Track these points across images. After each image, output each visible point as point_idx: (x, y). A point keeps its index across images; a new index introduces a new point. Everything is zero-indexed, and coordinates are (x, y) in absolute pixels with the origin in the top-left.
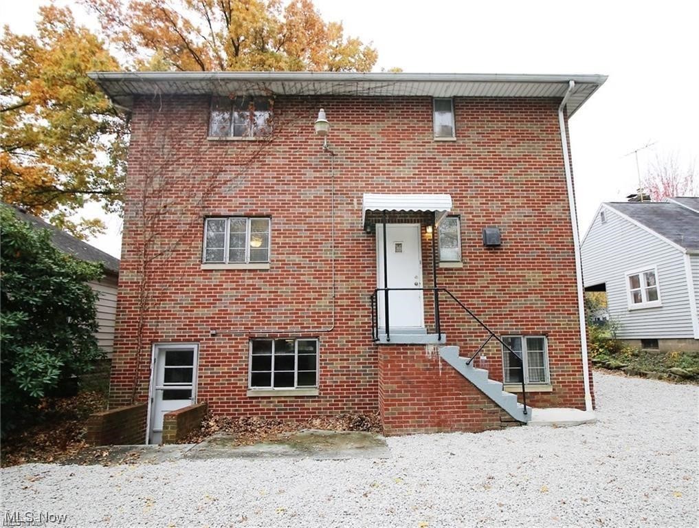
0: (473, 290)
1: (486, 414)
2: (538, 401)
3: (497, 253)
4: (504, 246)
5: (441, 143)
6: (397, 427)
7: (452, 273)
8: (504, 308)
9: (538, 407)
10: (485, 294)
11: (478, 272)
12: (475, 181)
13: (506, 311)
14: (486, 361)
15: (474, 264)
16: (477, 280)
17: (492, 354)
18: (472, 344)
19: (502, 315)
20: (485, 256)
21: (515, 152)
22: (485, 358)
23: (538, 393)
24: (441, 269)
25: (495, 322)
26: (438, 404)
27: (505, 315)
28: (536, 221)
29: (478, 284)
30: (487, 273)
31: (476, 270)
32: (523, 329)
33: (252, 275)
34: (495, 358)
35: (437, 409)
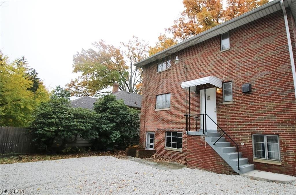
0: (238, 113)
1: (223, 166)
2: (272, 169)
3: (250, 95)
4: (253, 91)
5: (224, 52)
6: (191, 165)
7: (228, 106)
8: (253, 121)
9: (272, 172)
10: (243, 115)
11: (240, 105)
12: (238, 64)
13: (254, 123)
14: (244, 146)
15: (238, 102)
16: (239, 109)
17: (247, 143)
18: (237, 137)
19: (252, 124)
20: (244, 97)
21: (259, 45)
22: (243, 144)
23: (273, 164)
24: (224, 105)
25: (248, 128)
26: (205, 159)
27: (253, 124)
28: (271, 76)
29: (240, 110)
30: (244, 105)
31: (239, 104)
32: (264, 131)
33: (166, 112)
34: (248, 144)
35: (204, 161)
